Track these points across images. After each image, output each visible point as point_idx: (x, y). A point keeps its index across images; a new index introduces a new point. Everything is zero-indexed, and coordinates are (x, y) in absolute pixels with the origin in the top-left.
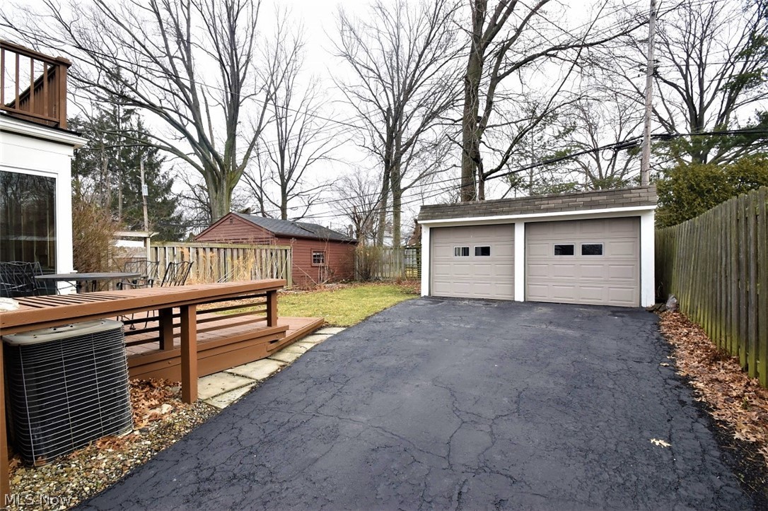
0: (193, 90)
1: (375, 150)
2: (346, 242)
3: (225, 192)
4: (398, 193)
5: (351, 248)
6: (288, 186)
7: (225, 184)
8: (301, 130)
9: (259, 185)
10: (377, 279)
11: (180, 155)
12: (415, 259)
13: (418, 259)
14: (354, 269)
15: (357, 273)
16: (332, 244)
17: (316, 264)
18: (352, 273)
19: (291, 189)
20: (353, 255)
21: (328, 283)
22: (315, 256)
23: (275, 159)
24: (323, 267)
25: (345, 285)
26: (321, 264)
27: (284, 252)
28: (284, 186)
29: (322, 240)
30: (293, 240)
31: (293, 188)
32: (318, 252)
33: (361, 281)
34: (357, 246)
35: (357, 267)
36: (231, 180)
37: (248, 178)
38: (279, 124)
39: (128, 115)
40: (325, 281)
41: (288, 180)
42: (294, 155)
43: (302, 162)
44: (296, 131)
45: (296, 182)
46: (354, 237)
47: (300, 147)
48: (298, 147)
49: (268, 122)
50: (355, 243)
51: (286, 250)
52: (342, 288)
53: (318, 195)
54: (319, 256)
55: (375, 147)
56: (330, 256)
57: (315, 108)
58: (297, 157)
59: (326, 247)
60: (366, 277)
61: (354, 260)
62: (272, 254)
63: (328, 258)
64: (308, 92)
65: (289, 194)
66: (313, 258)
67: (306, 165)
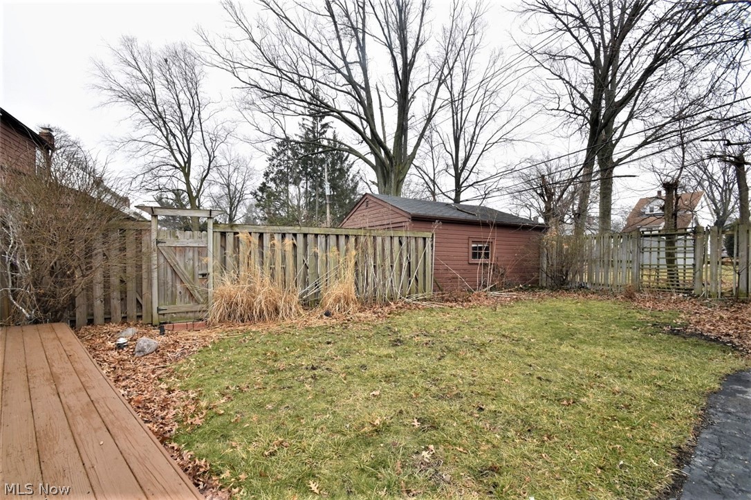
0: (367, 89)
1: (575, 112)
2: (525, 228)
3: (393, 185)
4: (608, 167)
5: (535, 236)
6: (463, 176)
7: (393, 177)
8: (479, 114)
9: (433, 179)
10: (581, 287)
11: (360, 156)
12: (663, 254)
13: (668, 255)
14: (538, 269)
15: (544, 275)
16: (501, 230)
17: (476, 261)
18: (536, 275)
19: (465, 180)
20: (539, 247)
21: (491, 290)
22: (474, 248)
23: (449, 149)
24: (486, 265)
25: (523, 296)
26: (482, 260)
27: (421, 242)
28: (457, 177)
29: (485, 225)
30: (436, 225)
31: (467, 178)
32: (480, 242)
33: (552, 289)
34: (545, 233)
35: (545, 266)
36: (400, 172)
37: (422, 172)
38: (454, 113)
39: (325, 129)
40: (488, 288)
41: (462, 171)
42: (469, 143)
43: (478, 150)
44: (472, 117)
45: (471, 172)
46: (541, 220)
47: (477, 133)
48: (474, 132)
49: (440, 107)
50: (541, 229)
51: (424, 239)
52: (517, 300)
53: (496, 184)
54: (480, 248)
55: (574, 106)
56: (501, 248)
57: (495, 87)
58: (473, 144)
59: (490, 235)
60: (560, 283)
61: (539, 256)
62: (401, 243)
63: (494, 252)
64: (488, 71)
65: (464, 185)
66: (471, 251)
67: (483, 151)
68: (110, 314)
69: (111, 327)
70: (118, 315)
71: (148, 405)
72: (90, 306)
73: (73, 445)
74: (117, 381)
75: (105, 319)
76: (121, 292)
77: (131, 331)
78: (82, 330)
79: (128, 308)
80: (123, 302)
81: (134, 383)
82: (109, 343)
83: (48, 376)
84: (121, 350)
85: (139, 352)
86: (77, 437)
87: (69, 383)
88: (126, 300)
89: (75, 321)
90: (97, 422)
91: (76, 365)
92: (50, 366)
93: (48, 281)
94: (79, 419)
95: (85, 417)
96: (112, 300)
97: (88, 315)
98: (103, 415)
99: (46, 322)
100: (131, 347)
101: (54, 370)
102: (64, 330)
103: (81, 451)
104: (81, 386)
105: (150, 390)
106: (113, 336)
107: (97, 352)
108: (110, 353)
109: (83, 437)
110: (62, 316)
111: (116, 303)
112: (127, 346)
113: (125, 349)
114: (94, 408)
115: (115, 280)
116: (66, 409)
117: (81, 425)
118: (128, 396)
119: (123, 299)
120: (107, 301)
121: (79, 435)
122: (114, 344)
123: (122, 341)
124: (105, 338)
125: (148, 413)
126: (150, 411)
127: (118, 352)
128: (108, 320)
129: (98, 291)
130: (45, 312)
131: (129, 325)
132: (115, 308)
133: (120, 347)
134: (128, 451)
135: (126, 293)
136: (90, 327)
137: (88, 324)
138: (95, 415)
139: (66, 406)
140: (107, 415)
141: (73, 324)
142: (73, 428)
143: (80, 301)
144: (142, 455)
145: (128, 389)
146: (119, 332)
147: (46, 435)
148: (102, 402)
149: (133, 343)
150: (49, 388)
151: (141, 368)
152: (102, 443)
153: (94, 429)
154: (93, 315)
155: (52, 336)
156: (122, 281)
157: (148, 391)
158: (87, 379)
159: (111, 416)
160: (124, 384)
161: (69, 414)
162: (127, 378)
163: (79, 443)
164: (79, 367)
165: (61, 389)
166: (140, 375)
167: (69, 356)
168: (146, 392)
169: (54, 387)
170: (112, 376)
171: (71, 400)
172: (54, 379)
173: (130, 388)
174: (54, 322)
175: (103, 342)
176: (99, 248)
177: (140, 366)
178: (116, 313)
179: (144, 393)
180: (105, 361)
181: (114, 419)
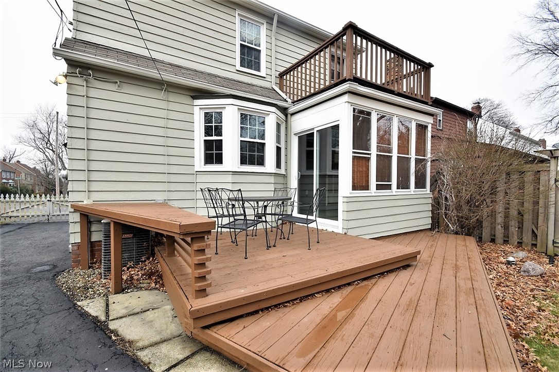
68: (508, 237)
69: (507, 248)
70: (515, 239)
71: (517, 310)
72: (493, 228)
73: (454, 305)
74: (498, 285)
75: (504, 241)
76: (519, 222)
77: (522, 254)
78: (486, 245)
79: (523, 236)
80: (520, 230)
81: (511, 292)
82: (502, 258)
83: (454, 265)
84: (509, 266)
85: (525, 271)
86: (458, 303)
87: (464, 273)
88: (522, 228)
89: (481, 238)
90: (472, 300)
91: (471, 265)
92: (457, 260)
93: (465, 208)
94: (462, 294)
95: (466, 295)
96: (510, 228)
97: (491, 235)
98: (477, 298)
99: (462, 234)
100: (519, 266)
101: (458, 263)
102: (471, 242)
103: (457, 311)
104: (470, 278)
105: (522, 301)
106: (506, 254)
107: (491, 262)
108: (500, 265)
109: (461, 304)
110: (472, 232)
111: (514, 230)
112: (516, 264)
113: (513, 266)
114: (473, 293)
115: (514, 213)
116: (457, 287)
117: (462, 298)
118: (503, 297)
119: (520, 228)
120: (506, 227)
121: (460, 302)
122: (505, 260)
123: (511, 259)
124: (500, 254)
125: (513, 315)
126: (516, 314)
127: (507, 267)
128: (506, 242)
129: (500, 219)
130: (462, 227)
131: (523, 250)
132: (513, 234)
133: (509, 263)
134: (484, 325)
135: (523, 223)
136: (491, 244)
137: (491, 242)
138: (472, 296)
139: (457, 284)
140: (479, 300)
141: (480, 240)
142: (458, 297)
143: (485, 224)
144: (492, 332)
145: (505, 294)
146: (512, 252)
147: (443, 294)
148: (479, 291)
149: (521, 263)
150: (452, 272)
151: (522, 284)
152: (470, 312)
153: (469, 303)
154: (495, 236)
155: (463, 243)
156: (519, 213)
157: (520, 302)
158: (475, 275)
159: (481, 301)
160: (503, 289)
161: (458, 290)
162: (507, 286)
163: (458, 306)
164: (473, 266)
165: (458, 275)
166: (519, 289)
167: (469, 258)
168: (518, 301)
169: (455, 272)
170: (496, 281)
171: (461, 283)
172: (456, 268)
173: (506, 293)
174: (467, 235)
175: (498, 257)
176: (501, 187)
177: (522, 282)
178: (513, 237)
179: (517, 301)
180: (495, 270)
181: (482, 304)
